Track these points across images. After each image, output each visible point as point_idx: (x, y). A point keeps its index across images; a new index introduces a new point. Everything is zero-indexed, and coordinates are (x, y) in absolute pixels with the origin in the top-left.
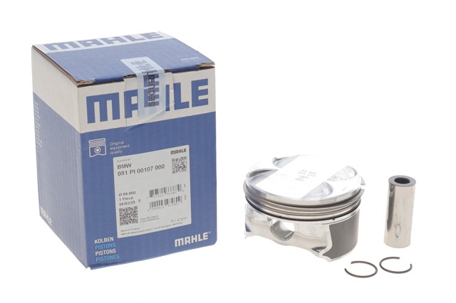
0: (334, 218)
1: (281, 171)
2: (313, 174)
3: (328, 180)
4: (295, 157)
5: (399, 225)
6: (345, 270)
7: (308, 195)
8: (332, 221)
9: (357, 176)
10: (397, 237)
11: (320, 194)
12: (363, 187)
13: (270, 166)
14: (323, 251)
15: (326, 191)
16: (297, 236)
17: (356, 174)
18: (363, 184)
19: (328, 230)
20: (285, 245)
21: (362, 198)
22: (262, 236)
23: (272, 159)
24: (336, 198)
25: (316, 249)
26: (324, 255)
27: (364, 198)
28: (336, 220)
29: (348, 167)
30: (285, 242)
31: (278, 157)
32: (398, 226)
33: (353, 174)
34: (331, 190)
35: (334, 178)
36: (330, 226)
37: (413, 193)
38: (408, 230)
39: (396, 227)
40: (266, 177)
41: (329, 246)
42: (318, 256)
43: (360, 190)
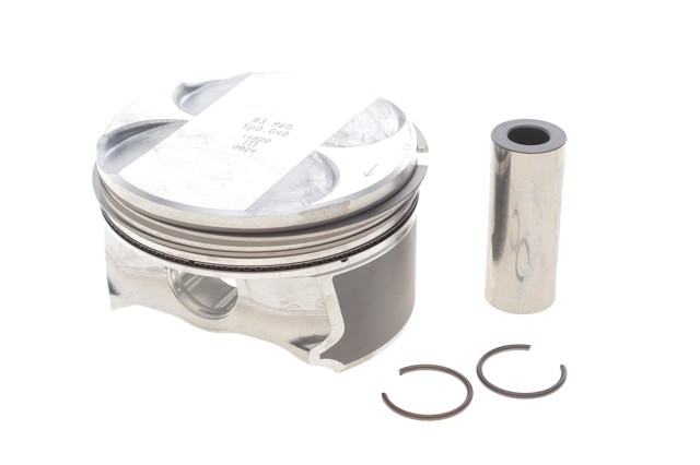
0: (343, 257)
1: (195, 123)
2: (283, 129)
3: (327, 144)
4: (234, 81)
5: (525, 241)
6: (384, 396)
7: (268, 199)
8: (338, 264)
9: (405, 127)
10: (521, 279)
11: (301, 191)
12: (422, 159)
13: (166, 110)
14: (322, 347)
15: (321, 179)
16: (246, 309)
17: (402, 121)
18: (422, 148)
19: (330, 290)
20: (217, 330)
21: (421, 189)
22: (154, 307)
23: (172, 87)
24: (346, 202)
25: (303, 344)
26: (323, 356)
27: (427, 191)
28: (352, 260)
29: (381, 102)
30: (213, 323)
31: (192, 82)
32: (523, 247)
33: (393, 121)
34: (334, 177)
35: (342, 138)
36: (335, 280)
37: (558, 169)
38: (549, 267)
39: (516, 248)
40: (152, 144)
41: (337, 331)
42: (307, 361)
43: (415, 168)
